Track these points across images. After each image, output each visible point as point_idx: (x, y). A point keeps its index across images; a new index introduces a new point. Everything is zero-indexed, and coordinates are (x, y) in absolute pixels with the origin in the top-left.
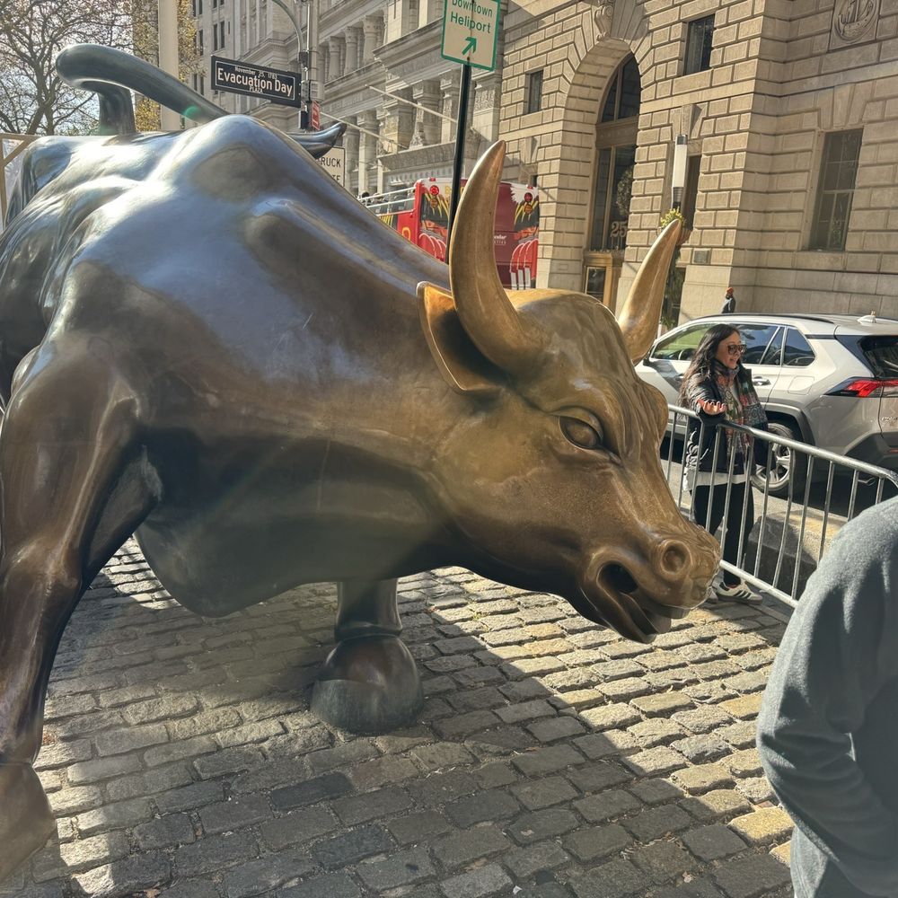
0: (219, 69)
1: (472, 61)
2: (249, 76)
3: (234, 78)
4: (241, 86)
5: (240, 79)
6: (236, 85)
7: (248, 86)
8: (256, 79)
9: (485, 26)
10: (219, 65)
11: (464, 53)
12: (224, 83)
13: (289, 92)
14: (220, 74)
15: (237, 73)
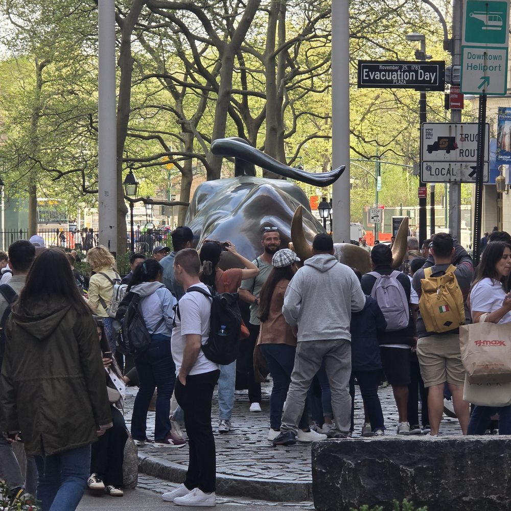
0: (365, 70)
1: (486, 92)
2: (392, 71)
3: (378, 76)
4: (386, 81)
5: (384, 76)
6: (380, 81)
7: (392, 80)
8: (399, 73)
9: (495, 67)
10: (365, 67)
11: (479, 87)
12: (370, 81)
13: (433, 79)
14: (365, 74)
15: (380, 71)
